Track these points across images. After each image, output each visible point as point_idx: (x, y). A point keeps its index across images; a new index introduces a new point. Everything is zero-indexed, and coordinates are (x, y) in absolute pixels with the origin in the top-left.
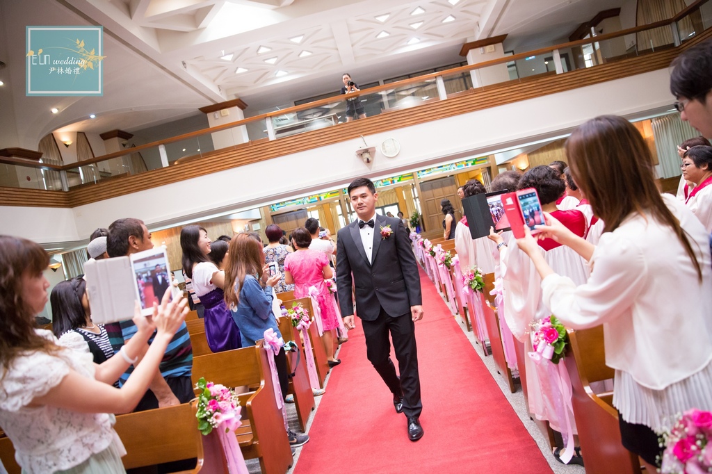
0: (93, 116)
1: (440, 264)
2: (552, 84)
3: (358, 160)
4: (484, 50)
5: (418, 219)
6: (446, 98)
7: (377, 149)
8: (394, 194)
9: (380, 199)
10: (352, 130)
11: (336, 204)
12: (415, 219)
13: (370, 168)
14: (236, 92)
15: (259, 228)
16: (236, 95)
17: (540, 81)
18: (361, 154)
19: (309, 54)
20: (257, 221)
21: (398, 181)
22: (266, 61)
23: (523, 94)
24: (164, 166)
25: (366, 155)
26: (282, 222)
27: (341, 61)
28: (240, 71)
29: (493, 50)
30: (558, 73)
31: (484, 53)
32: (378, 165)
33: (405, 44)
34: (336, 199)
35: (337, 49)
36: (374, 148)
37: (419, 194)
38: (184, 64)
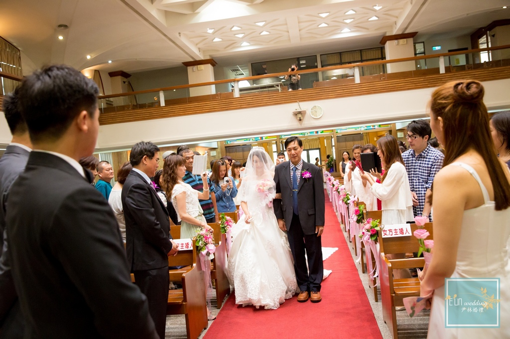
0: (110, 62)
1: (335, 191)
2: (435, 80)
3: (293, 118)
4: (398, 43)
5: (332, 163)
6: (359, 82)
7: (307, 112)
8: (318, 141)
9: (307, 143)
10: (291, 97)
11: (273, 143)
12: (331, 162)
13: (301, 124)
14: (211, 54)
15: (215, 155)
16: (210, 56)
17: (427, 77)
18: (296, 114)
19: (268, 33)
20: (214, 149)
21: (321, 132)
22: (236, 36)
23: (414, 85)
24: (161, 106)
25: (299, 115)
26: (233, 152)
27: (290, 40)
28: (217, 40)
29: (405, 43)
30: (441, 73)
31: (398, 45)
32: (307, 122)
33: (339, 32)
34: (274, 140)
35: (288, 32)
36: (305, 111)
37: (335, 143)
38: (179, 33)
